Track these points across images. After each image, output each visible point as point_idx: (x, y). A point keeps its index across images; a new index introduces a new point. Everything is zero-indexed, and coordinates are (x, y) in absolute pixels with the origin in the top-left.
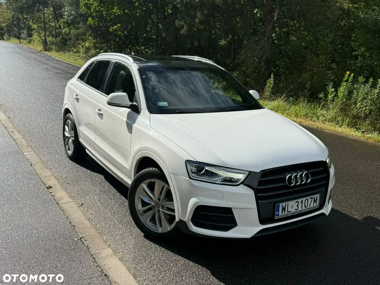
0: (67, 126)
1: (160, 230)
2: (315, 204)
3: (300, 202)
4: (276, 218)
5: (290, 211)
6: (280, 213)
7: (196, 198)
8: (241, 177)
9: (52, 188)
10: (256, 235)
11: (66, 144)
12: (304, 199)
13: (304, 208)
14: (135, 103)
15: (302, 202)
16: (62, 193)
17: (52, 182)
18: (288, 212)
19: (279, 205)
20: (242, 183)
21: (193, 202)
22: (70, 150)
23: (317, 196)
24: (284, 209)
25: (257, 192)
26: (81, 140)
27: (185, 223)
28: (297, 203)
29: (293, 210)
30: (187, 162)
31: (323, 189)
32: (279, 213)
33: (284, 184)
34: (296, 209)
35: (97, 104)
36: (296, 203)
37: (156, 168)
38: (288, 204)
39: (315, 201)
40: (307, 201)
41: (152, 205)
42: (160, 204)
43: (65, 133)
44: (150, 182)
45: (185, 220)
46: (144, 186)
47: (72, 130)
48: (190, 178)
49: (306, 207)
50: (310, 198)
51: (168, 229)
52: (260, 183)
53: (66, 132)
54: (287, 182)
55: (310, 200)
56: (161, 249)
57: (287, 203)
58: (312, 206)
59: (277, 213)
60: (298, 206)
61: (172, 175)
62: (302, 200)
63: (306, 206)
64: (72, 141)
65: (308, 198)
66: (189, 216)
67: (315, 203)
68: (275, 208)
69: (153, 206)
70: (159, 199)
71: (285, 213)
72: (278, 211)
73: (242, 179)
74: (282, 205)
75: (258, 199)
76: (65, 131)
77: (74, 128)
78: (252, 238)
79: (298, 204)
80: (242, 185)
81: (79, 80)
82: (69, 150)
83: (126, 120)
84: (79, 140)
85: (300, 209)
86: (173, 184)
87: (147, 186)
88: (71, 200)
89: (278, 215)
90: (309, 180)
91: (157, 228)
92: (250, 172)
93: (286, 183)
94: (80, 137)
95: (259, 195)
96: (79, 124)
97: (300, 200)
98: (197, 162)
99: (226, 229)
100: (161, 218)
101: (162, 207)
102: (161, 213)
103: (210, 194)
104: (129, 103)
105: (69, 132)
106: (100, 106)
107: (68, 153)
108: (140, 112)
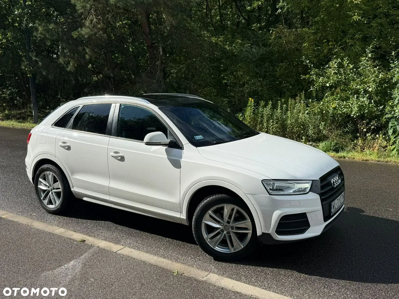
1: (232, 250)
4: (331, 214)
5: (336, 208)
7: (280, 210)
8: (308, 186)
9: (85, 240)
11: (42, 198)
14: (170, 140)
19: (332, 204)
20: (310, 191)
21: (276, 215)
22: (52, 204)
24: (334, 207)
25: (321, 195)
26: (75, 189)
27: (269, 235)
30: (263, 181)
32: (332, 210)
35: (109, 147)
38: (335, 202)
42: (230, 226)
43: (39, 186)
44: (217, 208)
45: (269, 232)
46: (210, 212)
47: (55, 181)
48: (270, 194)
49: (341, 203)
51: (242, 247)
52: (322, 188)
53: (41, 185)
60: (338, 203)
61: (249, 196)
64: (55, 194)
66: (274, 228)
67: (343, 199)
68: (330, 207)
69: (222, 230)
70: (229, 222)
71: (334, 209)
72: (332, 208)
75: (322, 201)
76: (39, 184)
77: (62, 179)
79: (338, 201)
80: (310, 192)
81: (54, 127)
82: (50, 202)
83: (166, 156)
84: (71, 190)
85: (339, 205)
86: (252, 203)
87: (214, 212)
89: (332, 212)
90: (340, 181)
91: (229, 249)
92: (313, 180)
93: (332, 186)
94: (73, 186)
95: (322, 198)
96: (73, 173)
97: (338, 198)
98: (272, 180)
99: (302, 231)
100: (233, 238)
101: (231, 228)
102: (232, 234)
103: (290, 204)
104: (168, 141)
105: (48, 185)
106: (117, 149)
107: (48, 209)
108: (182, 148)
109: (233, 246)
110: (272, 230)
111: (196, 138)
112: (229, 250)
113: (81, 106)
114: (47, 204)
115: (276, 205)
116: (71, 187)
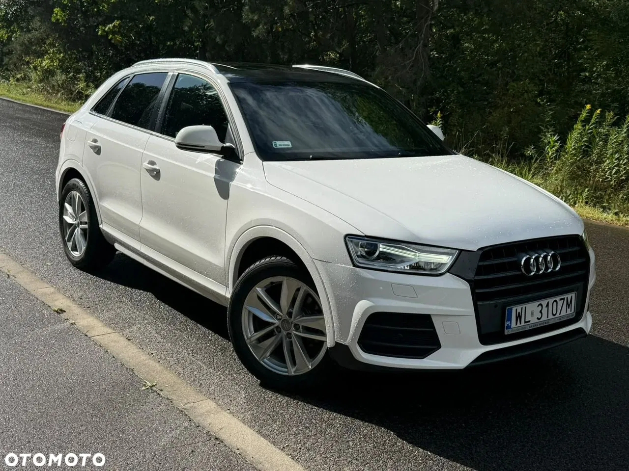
0: (71, 205)
1: (292, 371)
2: (569, 311)
3: (544, 306)
4: (507, 332)
5: (529, 321)
6: (513, 325)
7: (368, 300)
8: (446, 260)
9: (65, 312)
10: (474, 364)
11: (66, 239)
12: (551, 300)
13: (551, 316)
14: (228, 144)
15: (547, 305)
16: (89, 320)
17: (61, 302)
18: (525, 322)
19: (512, 309)
20: (448, 271)
21: (361, 308)
22: (77, 251)
23: (571, 296)
24: (519, 317)
25: (474, 285)
26: (104, 227)
27: (346, 348)
28: (540, 306)
29: (534, 320)
30: (347, 239)
31: (580, 284)
32: (511, 323)
33: (519, 273)
34: (538, 319)
35: (144, 152)
36: (538, 306)
37: (282, 255)
38: (526, 307)
39: (568, 305)
40: (555, 303)
41: (276, 325)
42: (292, 323)
43: (64, 217)
44: (272, 283)
45: (346, 343)
46: (259, 290)
47: (83, 210)
48: (355, 265)
49: (554, 315)
50: (561, 300)
51: (309, 368)
52: (480, 271)
53: (67, 215)
54: (523, 269)
55: (560, 303)
56: (297, 403)
57: (524, 306)
58: (563, 313)
59: (507, 323)
60: (541, 312)
61: (318, 264)
62: (548, 302)
63: (554, 313)
64: (82, 232)
65: (558, 299)
66: (354, 335)
67: (569, 308)
68: (504, 316)
69: (277, 327)
70: (290, 314)
71: (520, 323)
72: (510, 320)
73: (447, 263)
74: (516, 309)
75: (476, 298)
76: (65, 212)
77: (89, 206)
78: (468, 368)
79: (542, 310)
80: (448, 274)
81: (94, 113)
82: (75, 248)
83: (213, 175)
84: (99, 228)
85: (544, 318)
86: (321, 279)
87: (266, 291)
88: (110, 331)
89: (509, 327)
90: (559, 267)
91: (287, 368)
92: (461, 251)
93: (522, 272)
94: (102, 222)
95: (477, 291)
96: (102, 196)
97: (544, 302)
98: (366, 236)
99: (422, 354)
100: (295, 349)
101: (294, 327)
102: (294, 339)
103: (393, 291)
104: (218, 145)
105: (74, 215)
106: (154, 156)
107: (71, 257)
108: (241, 160)
109: (294, 363)
110: (351, 339)
111: (276, 145)
112: (286, 370)
113: (132, 76)
114: (72, 250)
115: (361, 290)
116: (100, 222)
